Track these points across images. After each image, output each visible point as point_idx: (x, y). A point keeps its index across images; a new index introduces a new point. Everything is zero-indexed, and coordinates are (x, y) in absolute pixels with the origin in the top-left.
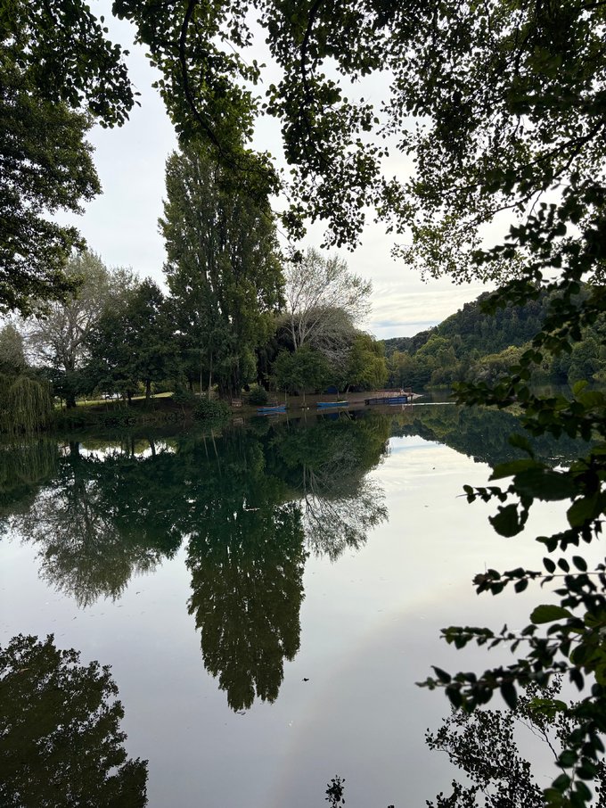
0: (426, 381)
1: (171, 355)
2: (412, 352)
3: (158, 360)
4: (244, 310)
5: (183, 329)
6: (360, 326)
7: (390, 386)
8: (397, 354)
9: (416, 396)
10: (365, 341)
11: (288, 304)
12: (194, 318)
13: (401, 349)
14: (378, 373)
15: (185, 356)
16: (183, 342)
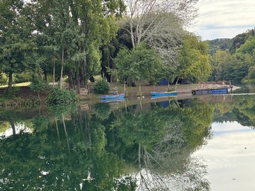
0: (244, 75)
1: (29, 51)
2: (232, 51)
3: (18, 55)
4: (90, 14)
5: (40, 29)
6: (189, 29)
7: (212, 79)
8: (219, 52)
9: (235, 88)
10: (193, 42)
11: (128, 9)
12: (49, 20)
13: (223, 48)
14: (203, 69)
15: (41, 52)
16: (40, 41)
